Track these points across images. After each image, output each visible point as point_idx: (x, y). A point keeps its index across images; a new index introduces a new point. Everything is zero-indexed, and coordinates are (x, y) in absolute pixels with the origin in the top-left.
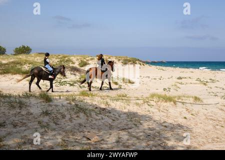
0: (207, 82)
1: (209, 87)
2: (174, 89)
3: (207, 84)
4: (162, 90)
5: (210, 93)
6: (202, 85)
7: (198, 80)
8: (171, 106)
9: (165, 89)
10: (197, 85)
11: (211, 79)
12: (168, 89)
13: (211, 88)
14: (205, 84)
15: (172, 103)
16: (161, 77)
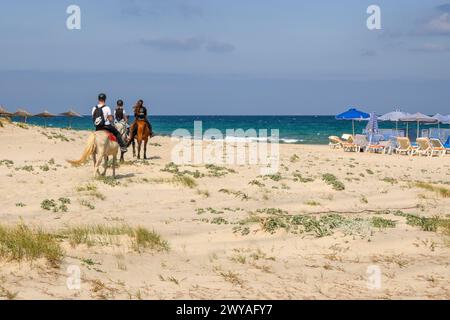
0: (197, 175)
1: (199, 193)
2: (83, 203)
3: (196, 180)
4: (38, 207)
5: (201, 211)
6: (181, 185)
7: (171, 168)
8: (34, 274)
9: (47, 204)
10: (165, 186)
11: (209, 166)
12: (59, 204)
13: (207, 194)
14: (189, 182)
15: (42, 261)
16: (52, 162)
